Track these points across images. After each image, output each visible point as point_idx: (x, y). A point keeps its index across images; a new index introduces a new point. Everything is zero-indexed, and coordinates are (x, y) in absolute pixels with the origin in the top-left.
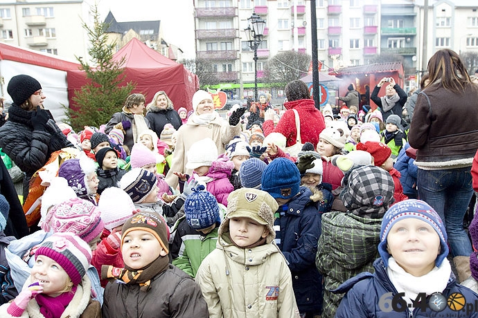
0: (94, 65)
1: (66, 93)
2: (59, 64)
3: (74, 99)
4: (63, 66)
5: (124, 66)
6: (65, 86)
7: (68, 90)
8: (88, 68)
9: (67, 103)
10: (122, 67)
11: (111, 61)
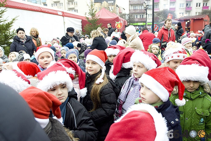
0: (90, 17)
1: (81, 26)
2: (80, 17)
3: (84, 28)
4: (81, 18)
5: (99, 18)
6: (81, 24)
7: (82, 26)
8: (88, 18)
9: (81, 30)
10: (98, 18)
11: (95, 16)
